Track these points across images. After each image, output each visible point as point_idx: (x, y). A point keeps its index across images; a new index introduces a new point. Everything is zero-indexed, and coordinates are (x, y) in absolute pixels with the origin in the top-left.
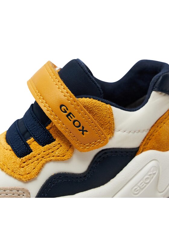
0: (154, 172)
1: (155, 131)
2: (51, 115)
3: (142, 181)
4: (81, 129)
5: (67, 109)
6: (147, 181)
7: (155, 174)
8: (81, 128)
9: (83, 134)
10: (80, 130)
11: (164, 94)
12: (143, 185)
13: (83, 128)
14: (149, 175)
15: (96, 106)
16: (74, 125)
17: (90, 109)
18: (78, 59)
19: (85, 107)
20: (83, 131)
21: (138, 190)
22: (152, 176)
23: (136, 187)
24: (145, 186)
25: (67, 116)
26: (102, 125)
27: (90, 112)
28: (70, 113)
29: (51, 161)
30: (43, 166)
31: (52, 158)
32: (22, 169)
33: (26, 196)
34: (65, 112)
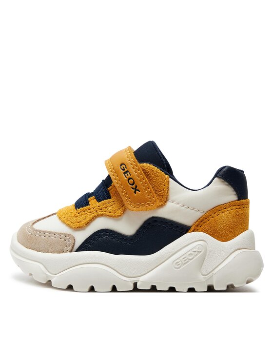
0: (200, 250)
1: (211, 216)
2: (115, 179)
3: (185, 256)
4: (135, 188)
5: (126, 167)
6: (191, 258)
7: (200, 252)
8: (134, 186)
9: (135, 192)
10: (133, 189)
11: (227, 183)
12: (186, 260)
13: (136, 187)
14: (194, 251)
15: (153, 171)
16: (128, 182)
17: (147, 174)
18: (152, 141)
19: (143, 170)
20: (136, 189)
21: (179, 264)
22: (196, 253)
23: (177, 261)
24: (188, 262)
25: (124, 173)
26: (156, 191)
27: (148, 176)
28: (128, 171)
29: (102, 215)
30: (94, 218)
31: (104, 213)
32: (75, 218)
33: (71, 242)
34: (124, 170)
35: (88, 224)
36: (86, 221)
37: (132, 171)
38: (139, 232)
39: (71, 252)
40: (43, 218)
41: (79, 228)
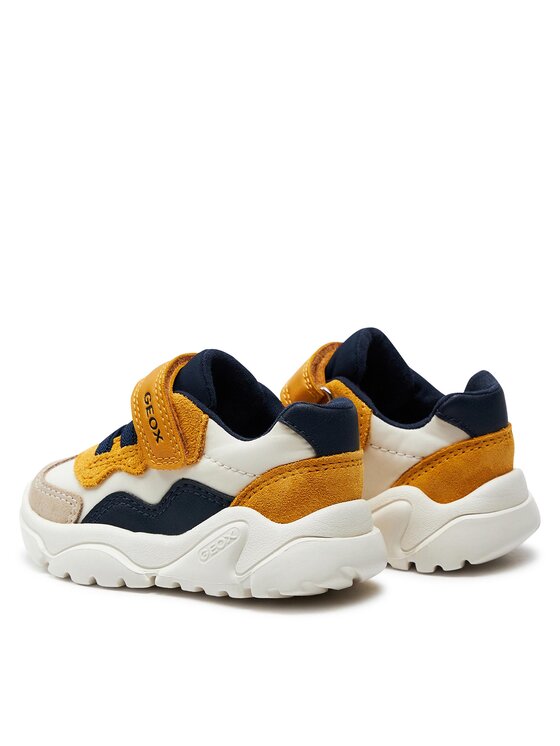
1: (266, 483)
3: (214, 544)
4: (157, 433)
5: (151, 399)
6: (221, 546)
7: (234, 539)
8: (156, 431)
9: (157, 440)
10: (155, 434)
12: (214, 549)
13: (159, 432)
14: (225, 538)
15: (186, 407)
16: (150, 423)
20: (158, 436)
21: (206, 555)
22: (229, 540)
24: (217, 552)
25: (147, 409)
28: (151, 406)
29: (120, 470)
30: (110, 474)
31: (122, 466)
32: (88, 470)
33: (77, 508)
34: (147, 403)
35: (100, 482)
36: (99, 477)
37: (157, 406)
38: (164, 500)
39: (76, 522)
40: (64, 462)
41: (89, 487)
